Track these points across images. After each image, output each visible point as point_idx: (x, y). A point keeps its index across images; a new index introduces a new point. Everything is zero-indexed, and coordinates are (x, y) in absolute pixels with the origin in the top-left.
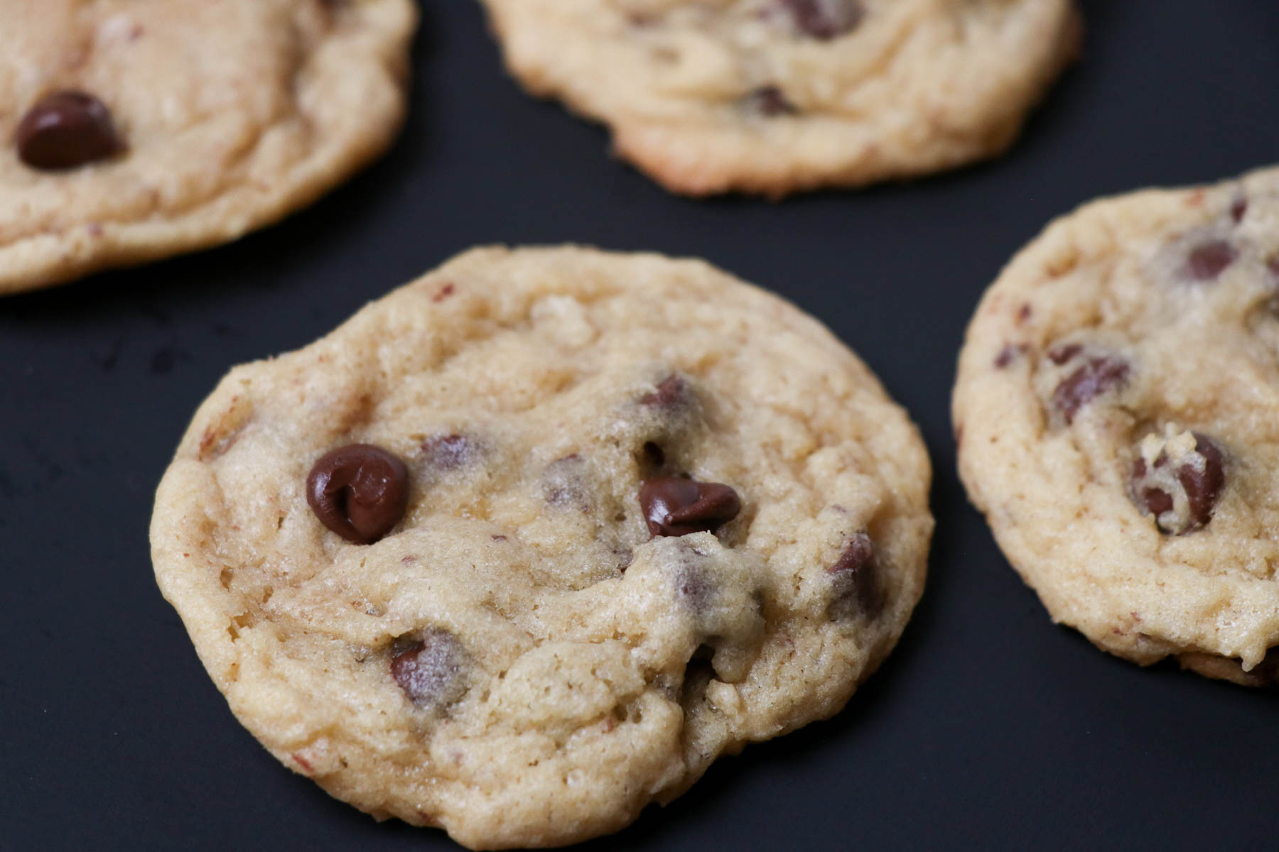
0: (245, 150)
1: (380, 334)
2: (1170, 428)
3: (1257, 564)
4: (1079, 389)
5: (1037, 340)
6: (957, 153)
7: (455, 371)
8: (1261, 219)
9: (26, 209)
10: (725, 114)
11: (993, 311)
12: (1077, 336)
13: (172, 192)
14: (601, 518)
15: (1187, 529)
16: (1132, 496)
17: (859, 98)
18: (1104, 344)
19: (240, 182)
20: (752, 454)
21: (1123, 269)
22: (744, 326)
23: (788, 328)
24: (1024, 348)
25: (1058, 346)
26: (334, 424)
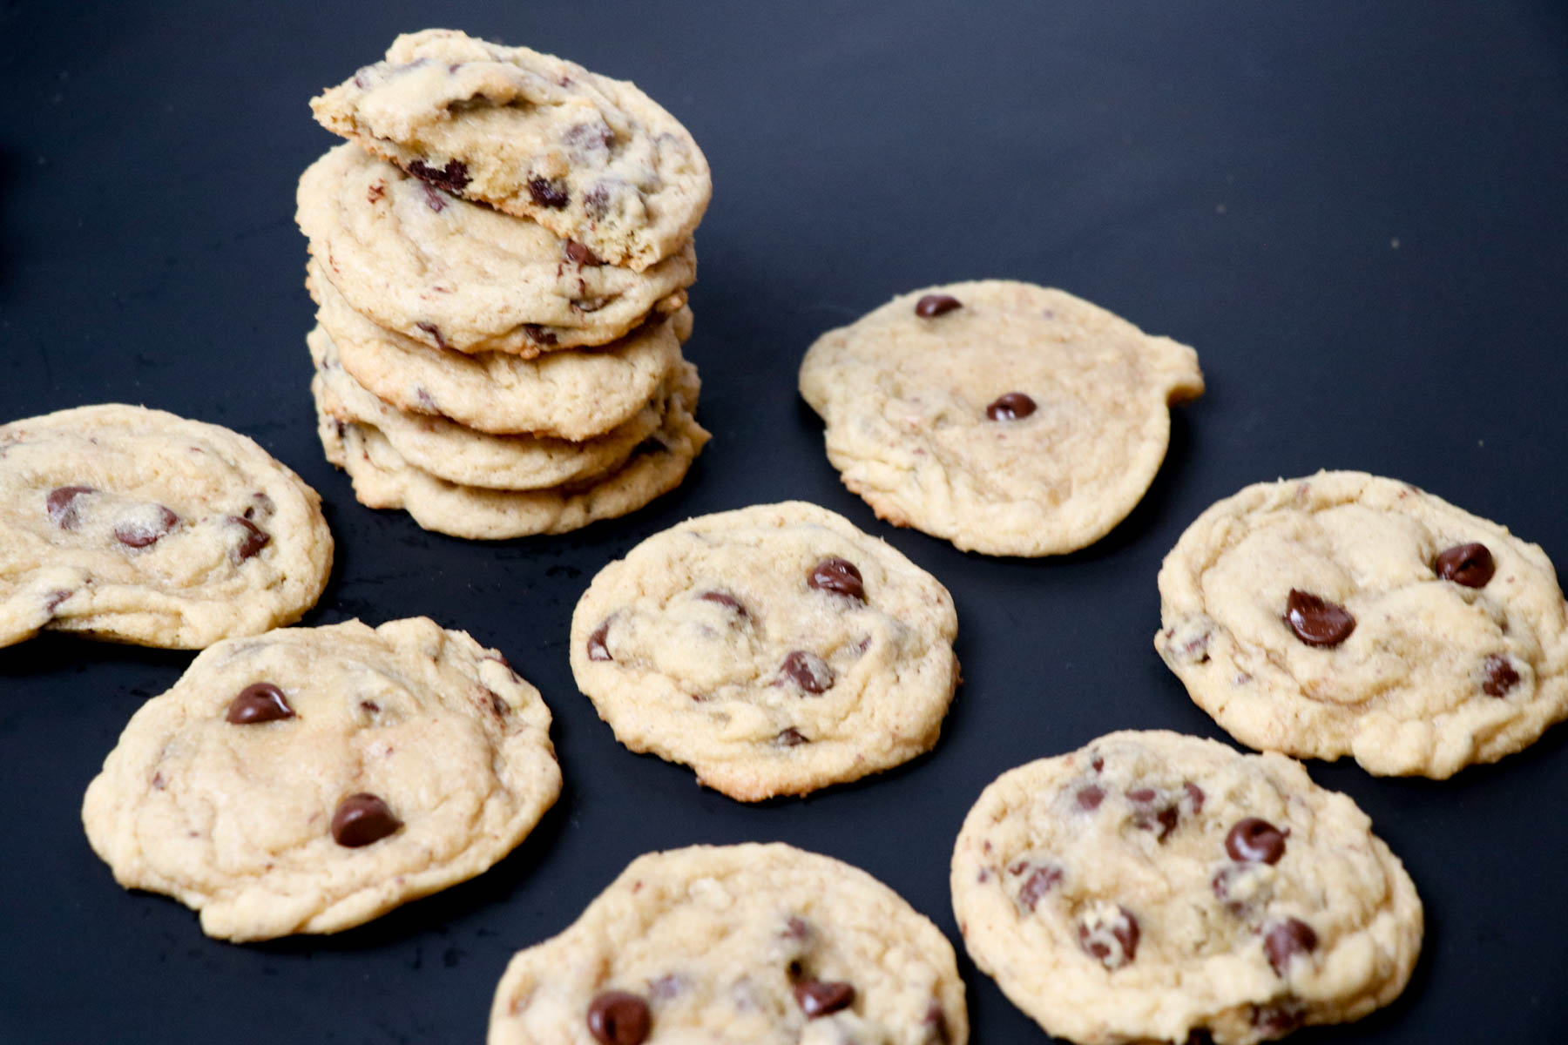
0: (478, 815)
1: (606, 920)
2: (1099, 904)
3: (1170, 979)
4: (1036, 889)
5: (999, 863)
6: (910, 753)
7: (656, 935)
8: (1114, 768)
9: (353, 874)
10: (766, 749)
11: (968, 848)
12: (1023, 856)
13: (441, 850)
14: (773, 1012)
15: (1123, 964)
16: (1083, 948)
17: (845, 727)
18: (1040, 858)
19: (481, 835)
20: (851, 960)
21: (1035, 811)
22: (821, 880)
23: (846, 877)
24: (993, 868)
25: (1015, 863)
26: (592, 980)
